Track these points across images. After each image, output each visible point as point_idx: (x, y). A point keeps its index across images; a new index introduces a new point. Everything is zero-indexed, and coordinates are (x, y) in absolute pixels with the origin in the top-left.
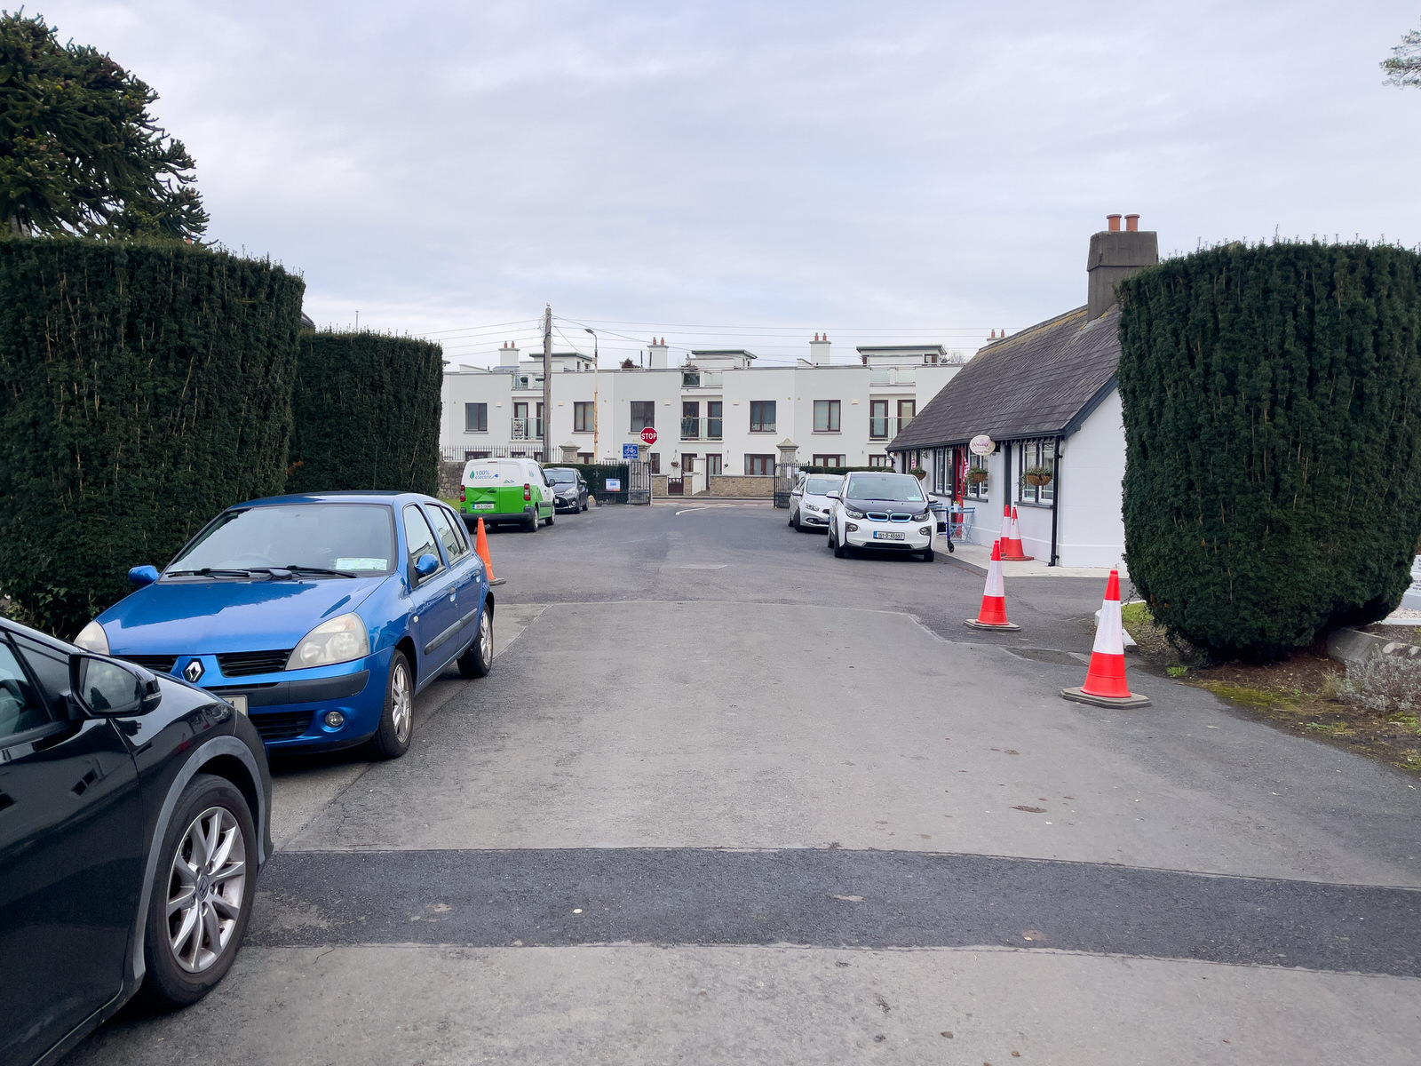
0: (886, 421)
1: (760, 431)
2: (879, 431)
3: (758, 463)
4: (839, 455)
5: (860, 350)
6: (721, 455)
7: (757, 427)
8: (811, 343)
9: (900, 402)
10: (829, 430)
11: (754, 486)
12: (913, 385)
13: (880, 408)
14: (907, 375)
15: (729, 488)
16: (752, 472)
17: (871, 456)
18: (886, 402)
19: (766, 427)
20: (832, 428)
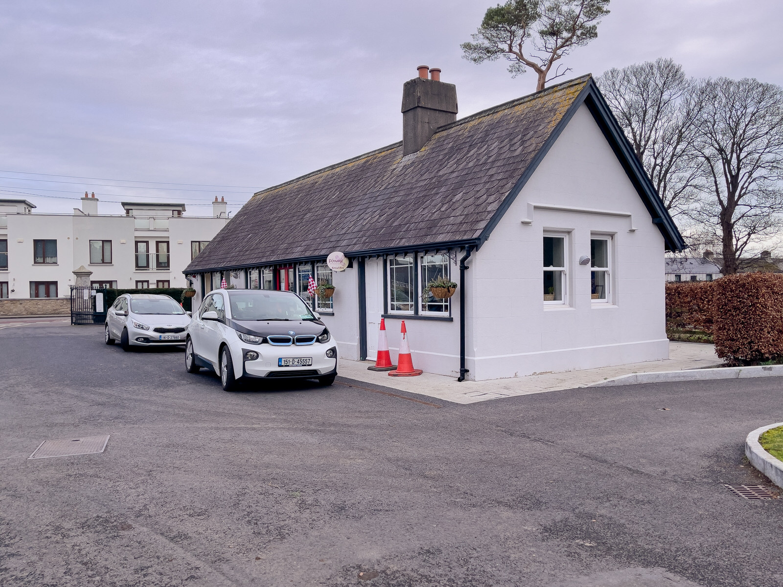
0: (148, 256)
1: (44, 263)
2: (143, 262)
3: (42, 289)
4: (112, 281)
5: (124, 204)
6: (7, 283)
7: (40, 260)
8: (82, 199)
9: (157, 243)
10: (103, 263)
11: (40, 306)
12: (167, 230)
13: (142, 247)
14: (162, 223)
15: (15, 309)
16: (37, 295)
17: (137, 282)
18: (147, 242)
19: (48, 260)
20: (105, 261)
